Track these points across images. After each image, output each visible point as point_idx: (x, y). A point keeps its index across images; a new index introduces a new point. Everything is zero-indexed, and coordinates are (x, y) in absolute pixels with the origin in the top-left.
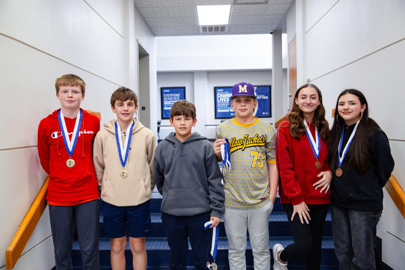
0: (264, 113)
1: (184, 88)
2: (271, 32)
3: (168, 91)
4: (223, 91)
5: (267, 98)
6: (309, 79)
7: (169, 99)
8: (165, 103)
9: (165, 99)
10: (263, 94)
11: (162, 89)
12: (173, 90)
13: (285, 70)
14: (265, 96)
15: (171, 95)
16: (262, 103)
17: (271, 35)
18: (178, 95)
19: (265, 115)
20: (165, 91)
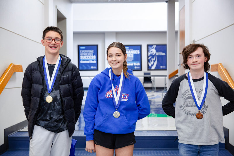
0: (161, 67)
1: (97, 46)
2: (166, 1)
3: (84, 48)
4: (129, 49)
5: (164, 54)
6: (194, 40)
7: (84, 54)
8: (82, 57)
9: (81, 54)
10: (161, 51)
11: (79, 46)
12: (88, 47)
13: (177, 32)
14: (163, 52)
15: (86, 51)
16: (160, 58)
17: (166, 3)
18: (92, 51)
19: (163, 68)
20: (82, 48)
